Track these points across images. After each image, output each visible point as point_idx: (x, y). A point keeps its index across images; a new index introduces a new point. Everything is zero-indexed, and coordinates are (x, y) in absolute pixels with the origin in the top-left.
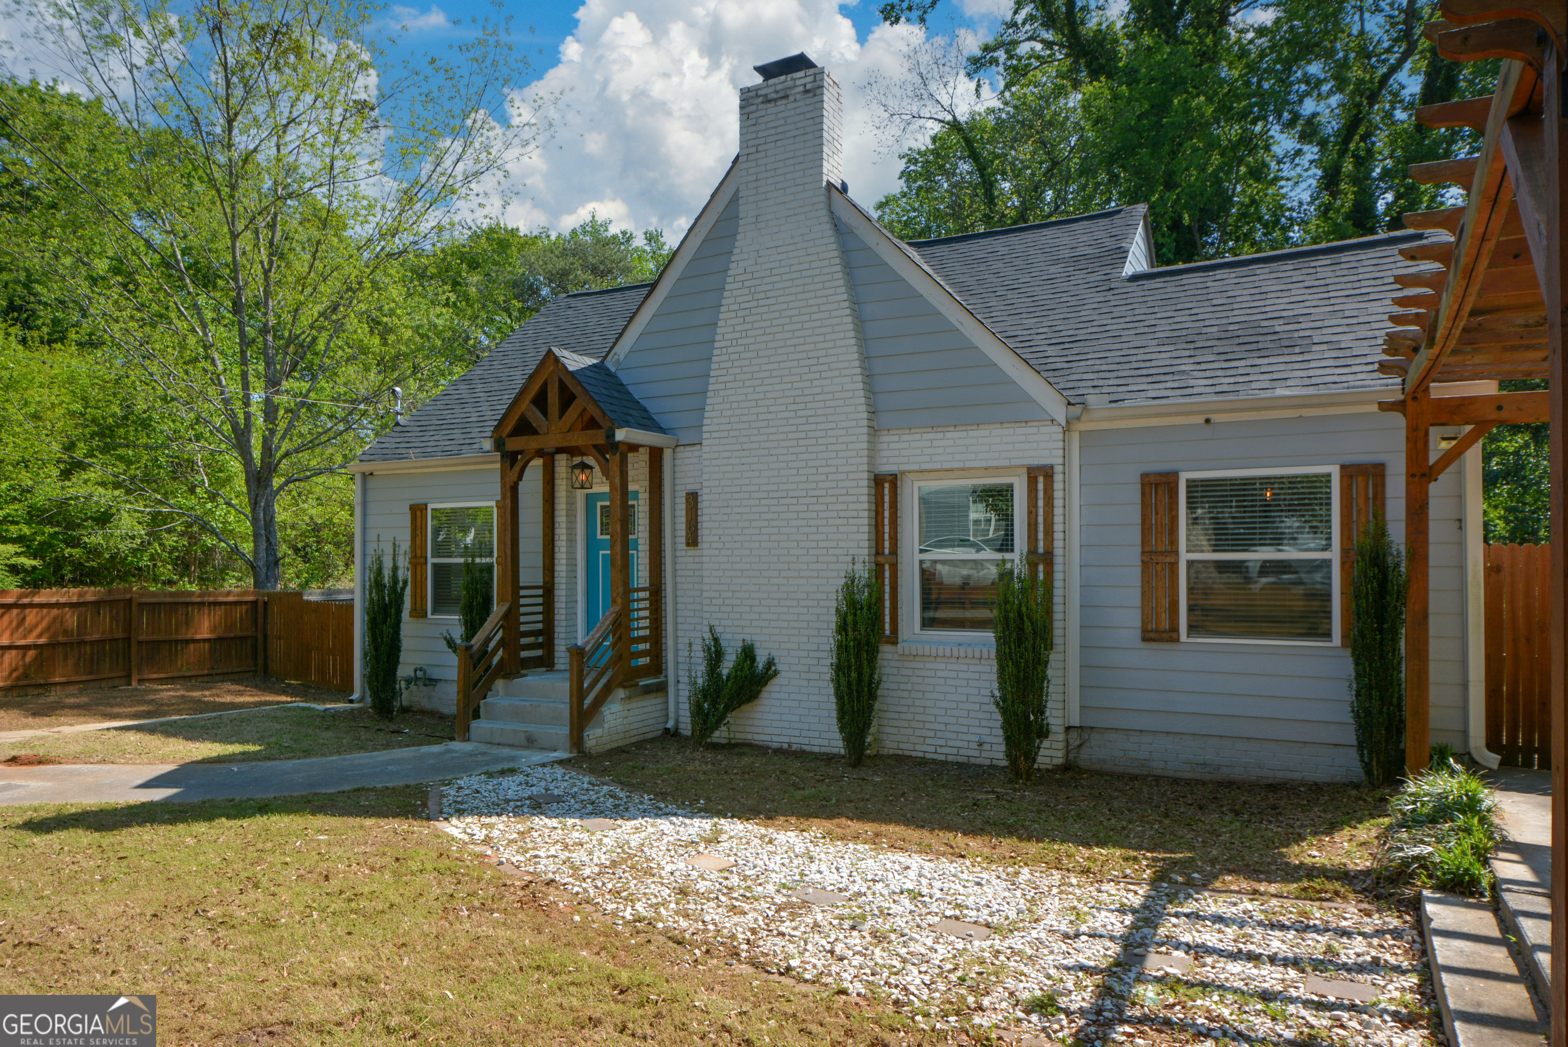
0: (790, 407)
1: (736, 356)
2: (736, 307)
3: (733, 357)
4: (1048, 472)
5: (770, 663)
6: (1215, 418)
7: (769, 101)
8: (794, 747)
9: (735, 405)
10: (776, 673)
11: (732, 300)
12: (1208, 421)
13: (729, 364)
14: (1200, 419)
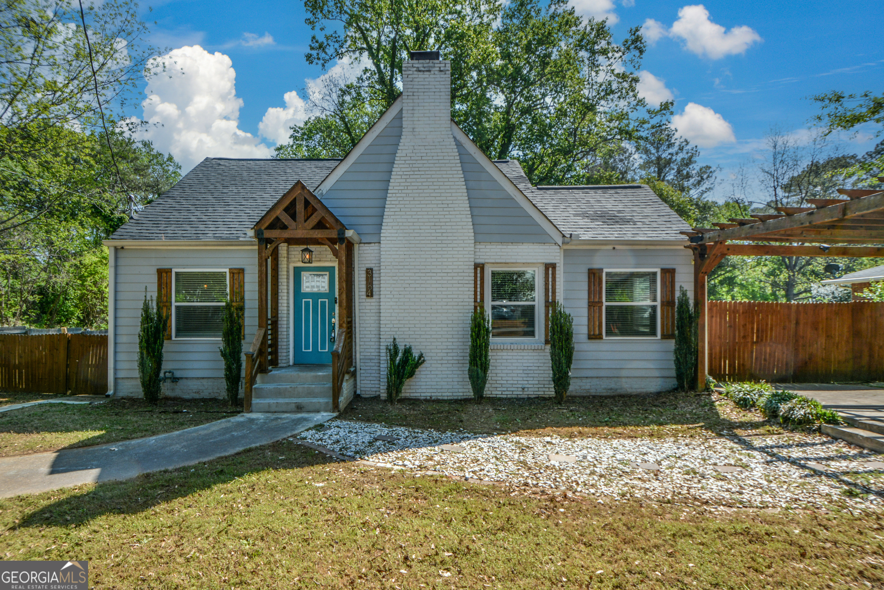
0: (433, 227)
1: (401, 199)
2: (401, 173)
3: (399, 199)
4: (553, 266)
5: (421, 356)
6: (617, 247)
7: (420, 71)
8: (433, 398)
9: (400, 224)
10: (424, 361)
11: (399, 169)
12: (614, 248)
13: (397, 202)
14: (611, 247)
